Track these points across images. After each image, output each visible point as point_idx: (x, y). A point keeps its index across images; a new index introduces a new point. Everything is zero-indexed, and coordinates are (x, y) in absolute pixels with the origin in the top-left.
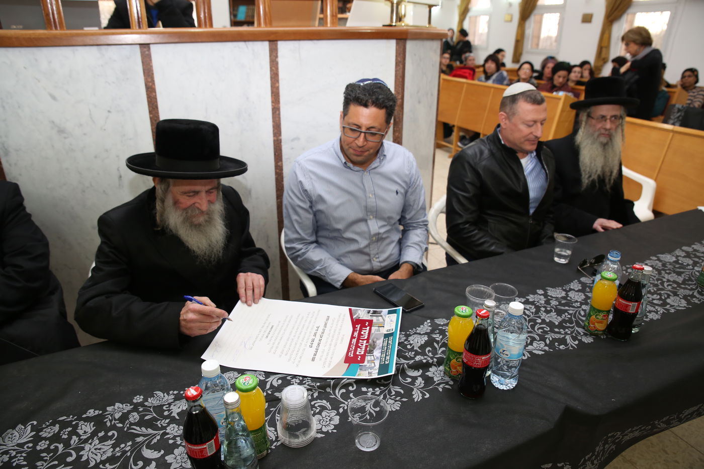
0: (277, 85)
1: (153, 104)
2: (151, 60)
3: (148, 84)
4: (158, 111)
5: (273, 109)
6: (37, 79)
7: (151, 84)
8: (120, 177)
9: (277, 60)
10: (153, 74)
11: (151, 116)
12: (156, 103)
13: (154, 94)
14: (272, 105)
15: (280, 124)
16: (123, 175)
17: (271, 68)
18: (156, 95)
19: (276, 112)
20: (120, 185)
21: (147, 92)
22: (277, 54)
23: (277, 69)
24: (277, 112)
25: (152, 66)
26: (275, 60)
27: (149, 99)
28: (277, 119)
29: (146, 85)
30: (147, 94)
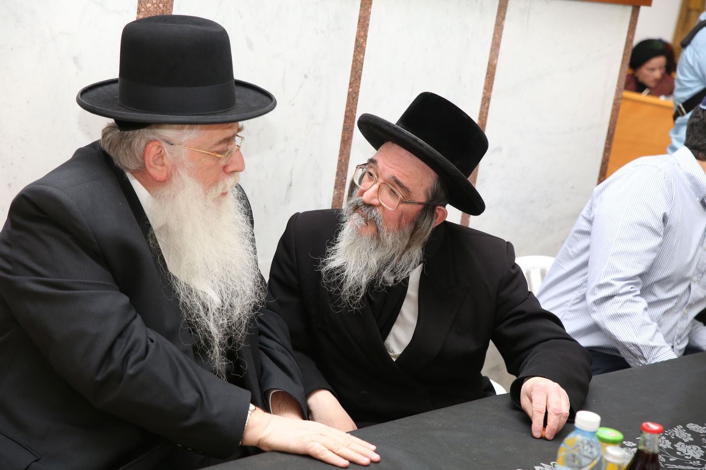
0: (495, 62)
1: (357, 73)
2: (371, 4)
3: (359, 39)
4: (360, 84)
5: (483, 99)
6: (240, 13)
7: (362, 40)
8: (291, 185)
9: (503, 23)
10: (368, 25)
11: (351, 90)
12: (360, 71)
13: (362, 56)
14: (484, 93)
15: (486, 123)
16: (293, 184)
17: (494, 34)
18: (363, 58)
19: (485, 104)
20: (286, 198)
21: (355, 52)
22: (505, 13)
23: (500, 37)
24: (487, 104)
25: (369, 13)
26: (501, 23)
27: (355, 64)
28: (484, 115)
29: (357, 41)
30: (354, 56)
